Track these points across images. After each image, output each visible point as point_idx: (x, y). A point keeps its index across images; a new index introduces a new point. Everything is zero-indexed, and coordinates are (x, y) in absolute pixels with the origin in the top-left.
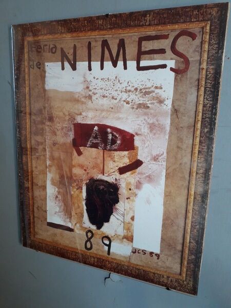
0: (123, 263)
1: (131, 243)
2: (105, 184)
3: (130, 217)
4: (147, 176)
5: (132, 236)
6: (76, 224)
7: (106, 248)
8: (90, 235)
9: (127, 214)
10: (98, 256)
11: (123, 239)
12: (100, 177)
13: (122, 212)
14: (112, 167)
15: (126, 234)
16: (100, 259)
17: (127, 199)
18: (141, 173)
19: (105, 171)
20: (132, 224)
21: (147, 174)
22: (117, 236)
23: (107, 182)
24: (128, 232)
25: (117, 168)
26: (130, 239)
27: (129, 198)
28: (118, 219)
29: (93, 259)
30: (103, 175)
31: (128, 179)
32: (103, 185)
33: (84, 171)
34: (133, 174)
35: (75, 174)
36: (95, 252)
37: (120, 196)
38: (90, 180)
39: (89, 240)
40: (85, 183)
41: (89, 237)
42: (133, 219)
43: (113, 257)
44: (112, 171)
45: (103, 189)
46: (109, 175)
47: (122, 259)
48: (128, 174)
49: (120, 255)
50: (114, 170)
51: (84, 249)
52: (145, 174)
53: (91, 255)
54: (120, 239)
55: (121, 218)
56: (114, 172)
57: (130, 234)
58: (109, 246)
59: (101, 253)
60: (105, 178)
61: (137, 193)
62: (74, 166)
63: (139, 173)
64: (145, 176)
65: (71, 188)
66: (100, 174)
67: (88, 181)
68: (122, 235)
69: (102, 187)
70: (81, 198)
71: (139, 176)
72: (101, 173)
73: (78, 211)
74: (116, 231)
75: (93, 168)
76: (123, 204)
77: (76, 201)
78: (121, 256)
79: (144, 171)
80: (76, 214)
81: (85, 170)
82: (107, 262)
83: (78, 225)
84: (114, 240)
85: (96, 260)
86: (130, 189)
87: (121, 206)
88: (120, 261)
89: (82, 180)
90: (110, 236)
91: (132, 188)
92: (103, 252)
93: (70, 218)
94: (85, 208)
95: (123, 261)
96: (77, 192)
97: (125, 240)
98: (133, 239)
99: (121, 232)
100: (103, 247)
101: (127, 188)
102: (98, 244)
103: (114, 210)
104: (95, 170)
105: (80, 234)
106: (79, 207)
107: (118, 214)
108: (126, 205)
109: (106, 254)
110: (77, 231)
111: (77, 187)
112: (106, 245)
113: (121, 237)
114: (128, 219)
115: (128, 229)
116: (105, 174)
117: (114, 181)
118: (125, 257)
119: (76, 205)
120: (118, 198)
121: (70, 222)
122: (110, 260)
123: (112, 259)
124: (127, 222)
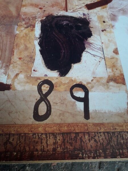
0: (119, 129)
1: (123, 86)
2: (70, 19)
3: (113, 51)
4: (120, 10)
5: (122, 75)
6: (17, 75)
7: (81, 105)
8: (45, 88)
9: (107, 47)
10: (65, 129)
11: (108, 82)
12: (62, 13)
13: (99, 47)
14: (77, 5)
15: (112, 74)
16: (69, 133)
17: (103, 31)
18: (113, 8)
19: (68, 8)
20: (117, 59)
21: (119, 8)
22: (97, 80)
23: (72, 17)
24: (115, 70)
25: (84, 5)
26: (120, 80)
27: (105, 30)
28: (94, 56)
29: (51, 141)
30: (67, 11)
31: (100, 13)
32: (66, 20)
33: (39, 10)
34: (104, 8)
35: (25, 12)
36: (58, 120)
37: (91, 29)
38: (47, 17)
39: (44, 98)
40: (40, 20)
41: (44, 93)
42: (116, 52)
43: (96, 122)
44: (78, 7)
45: (67, 24)
46: (74, 11)
47: (116, 120)
48: (98, 9)
49: (110, 112)
50: (80, 7)
51: (31, 121)
52: (117, 8)
53: (48, 130)
54: (104, 85)
55: (99, 54)
56: (81, 8)
57: (117, 73)
58: (85, 100)
59: (70, 120)
60: (69, 14)
61: (113, 24)
62: (24, 6)
63: (110, 8)
64: (117, 9)
65: (16, 27)
66: (62, 10)
67: (44, 18)
68: (106, 76)
69: (65, 23)
70: (33, 37)
71: (112, 10)
72: (64, 10)
73: (25, 54)
74: (94, 73)
75: (53, 6)
76: (99, 37)
77: (22, 41)
78: (111, 114)
79: (115, 6)
80: (20, 59)
81: (41, 8)
82: (87, 137)
83: (22, 76)
84: (92, 87)
85: (59, 138)
86: (104, 22)
87: (95, 40)
88: (113, 125)
89: (35, 18)
90: (84, 83)
91: (106, 20)
92: (74, 115)
93: (7, 67)
94: (38, 48)
95: (117, 125)
96: (26, 31)
97: (112, 83)
98: (124, 79)
99: (103, 72)
100: (74, 105)
101: (100, 21)
102: (63, 102)
103: (86, 45)
104: (54, 8)
105: (23, 91)
106: (26, 48)
107: (93, 50)
108: (102, 38)
109: (81, 119)
110: (18, 87)
111: (25, 26)
112: (79, 99)
113: (105, 81)
114: (109, 53)
115: (113, 66)
116: (68, 11)
117: (82, 16)
118: (119, 115)
119: (22, 47)
120: (91, 32)
121: (5, 73)
122: (92, 129)
123: (95, 125)
124: (110, 57)
